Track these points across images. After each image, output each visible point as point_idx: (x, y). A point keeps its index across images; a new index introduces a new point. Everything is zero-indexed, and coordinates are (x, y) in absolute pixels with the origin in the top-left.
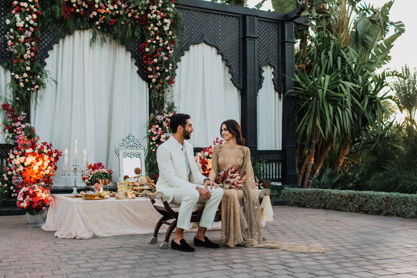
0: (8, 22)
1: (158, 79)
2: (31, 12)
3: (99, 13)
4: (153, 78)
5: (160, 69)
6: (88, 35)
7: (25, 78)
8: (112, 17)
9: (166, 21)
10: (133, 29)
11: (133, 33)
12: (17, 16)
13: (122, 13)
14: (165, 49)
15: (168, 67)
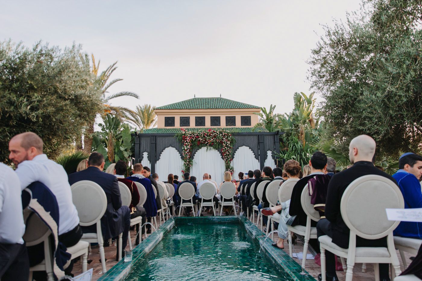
0: (183, 148)
1: (227, 160)
2: (189, 145)
3: (208, 142)
4: (225, 159)
5: (227, 157)
6: (205, 148)
7: (187, 163)
8: (212, 142)
9: (227, 142)
10: (218, 145)
11: (218, 147)
12: (185, 147)
13: (215, 141)
14: (228, 151)
15: (229, 156)
